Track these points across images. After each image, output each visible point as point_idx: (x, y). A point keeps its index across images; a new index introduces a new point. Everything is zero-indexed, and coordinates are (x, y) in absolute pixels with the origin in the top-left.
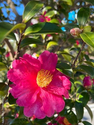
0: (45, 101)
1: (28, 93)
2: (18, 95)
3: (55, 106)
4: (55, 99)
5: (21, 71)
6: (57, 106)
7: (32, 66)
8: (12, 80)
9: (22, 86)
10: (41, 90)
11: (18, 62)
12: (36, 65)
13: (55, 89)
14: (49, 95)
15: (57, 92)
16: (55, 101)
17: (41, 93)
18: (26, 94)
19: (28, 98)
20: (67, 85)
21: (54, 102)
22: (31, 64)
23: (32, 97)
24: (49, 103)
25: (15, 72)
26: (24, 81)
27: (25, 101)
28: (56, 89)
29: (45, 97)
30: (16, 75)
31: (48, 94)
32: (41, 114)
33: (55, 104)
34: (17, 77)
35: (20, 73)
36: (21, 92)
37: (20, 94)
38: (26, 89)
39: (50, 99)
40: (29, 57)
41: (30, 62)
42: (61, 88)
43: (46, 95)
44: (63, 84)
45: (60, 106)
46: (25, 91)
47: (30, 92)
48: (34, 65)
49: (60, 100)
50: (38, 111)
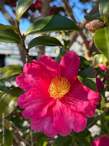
0: (58, 116)
1: (38, 104)
2: (25, 105)
3: (73, 124)
4: (73, 115)
5: (33, 76)
6: (75, 124)
7: (50, 71)
8: (22, 86)
9: (31, 95)
10: (57, 102)
11: (29, 66)
12: (54, 69)
13: (74, 103)
14: (66, 109)
15: (74, 107)
16: (73, 118)
17: (56, 106)
18: (35, 104)
19: (36, 109)
20: (93, 99)
21: (71, 119)
22: (48, 68)
23: (44, 109)
24: (63, 119)
25: (27, 77)
26: (34, 90)
27: (32, 113)
28: (76, 102)
29: (59, 110)
30: (27, 81)
31: (66, 107)
32: (51, 131)
33: (73, 121)
34: (28, 84)
35: (32, 79)
36: (28, 101)
37: (27, 104)
38: (36, 98)
39: (66, 114)
40: (47, 59)
41: (47, 66)
42: (84, 101)
43: (61, 108)
44: (88, 96)
45: (79, 125)
46: (33, 101)
47: (41, 102)
48: (52, 70)
49: (81, 117)
50: (50, 127)
